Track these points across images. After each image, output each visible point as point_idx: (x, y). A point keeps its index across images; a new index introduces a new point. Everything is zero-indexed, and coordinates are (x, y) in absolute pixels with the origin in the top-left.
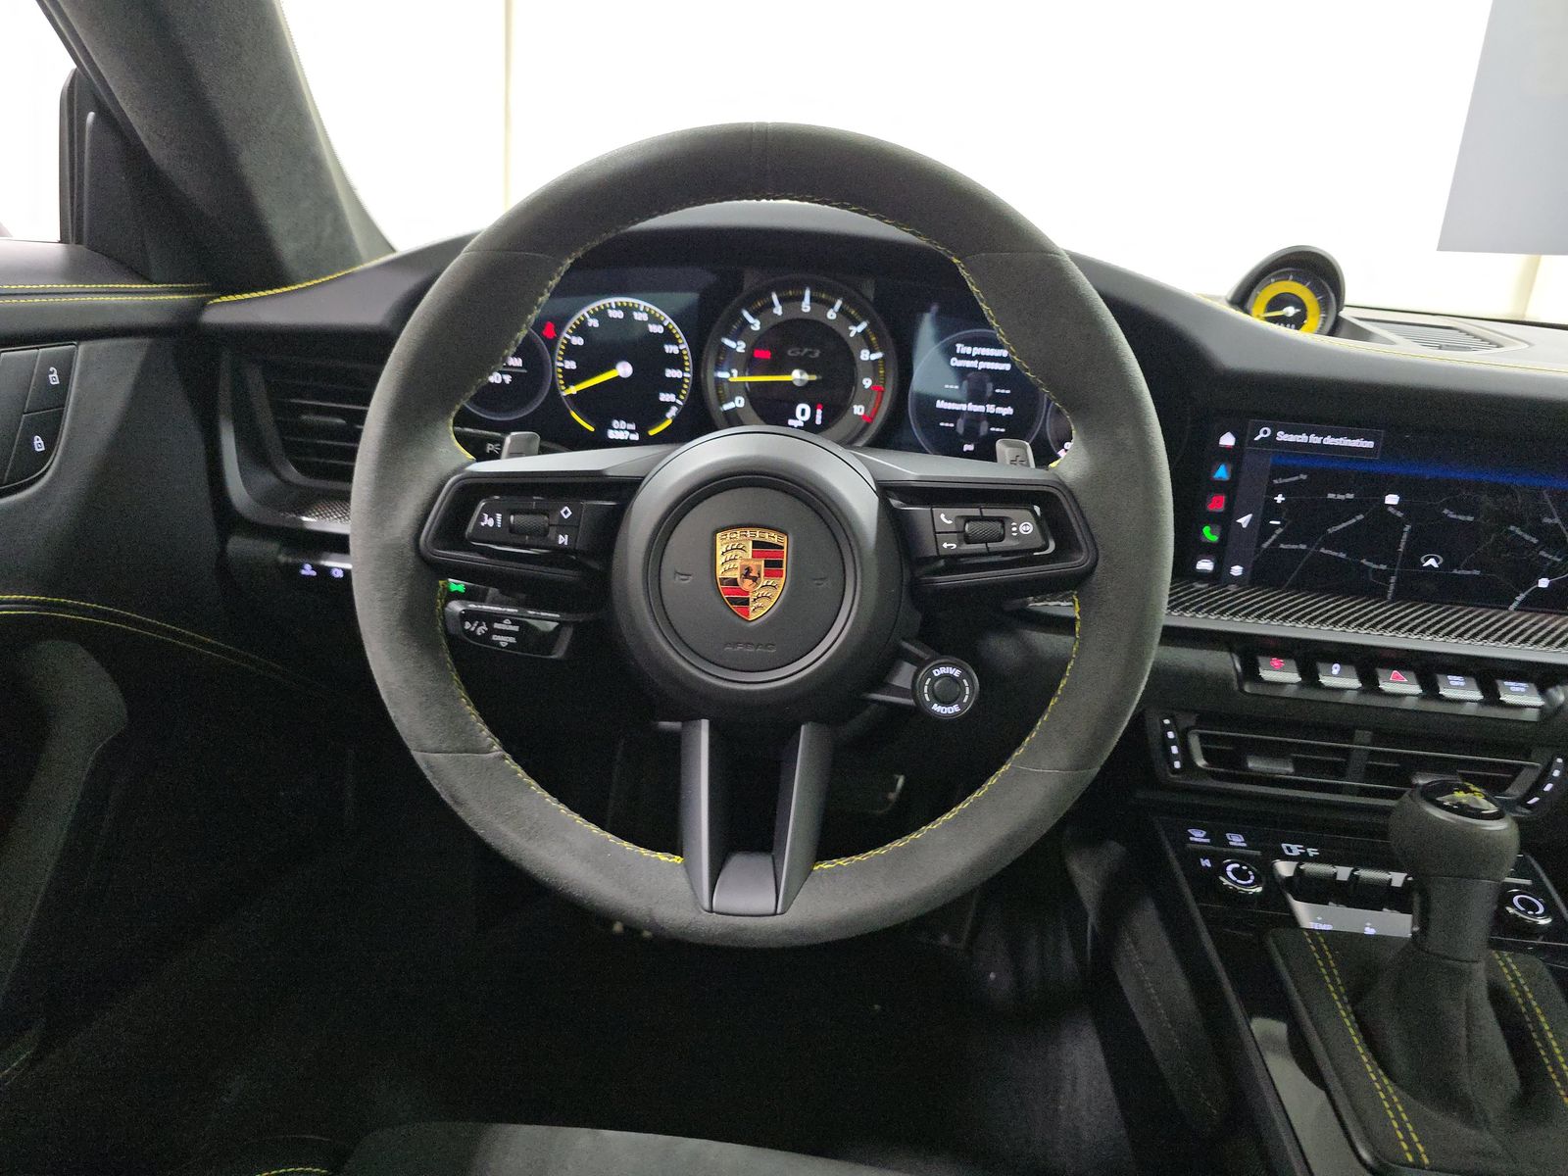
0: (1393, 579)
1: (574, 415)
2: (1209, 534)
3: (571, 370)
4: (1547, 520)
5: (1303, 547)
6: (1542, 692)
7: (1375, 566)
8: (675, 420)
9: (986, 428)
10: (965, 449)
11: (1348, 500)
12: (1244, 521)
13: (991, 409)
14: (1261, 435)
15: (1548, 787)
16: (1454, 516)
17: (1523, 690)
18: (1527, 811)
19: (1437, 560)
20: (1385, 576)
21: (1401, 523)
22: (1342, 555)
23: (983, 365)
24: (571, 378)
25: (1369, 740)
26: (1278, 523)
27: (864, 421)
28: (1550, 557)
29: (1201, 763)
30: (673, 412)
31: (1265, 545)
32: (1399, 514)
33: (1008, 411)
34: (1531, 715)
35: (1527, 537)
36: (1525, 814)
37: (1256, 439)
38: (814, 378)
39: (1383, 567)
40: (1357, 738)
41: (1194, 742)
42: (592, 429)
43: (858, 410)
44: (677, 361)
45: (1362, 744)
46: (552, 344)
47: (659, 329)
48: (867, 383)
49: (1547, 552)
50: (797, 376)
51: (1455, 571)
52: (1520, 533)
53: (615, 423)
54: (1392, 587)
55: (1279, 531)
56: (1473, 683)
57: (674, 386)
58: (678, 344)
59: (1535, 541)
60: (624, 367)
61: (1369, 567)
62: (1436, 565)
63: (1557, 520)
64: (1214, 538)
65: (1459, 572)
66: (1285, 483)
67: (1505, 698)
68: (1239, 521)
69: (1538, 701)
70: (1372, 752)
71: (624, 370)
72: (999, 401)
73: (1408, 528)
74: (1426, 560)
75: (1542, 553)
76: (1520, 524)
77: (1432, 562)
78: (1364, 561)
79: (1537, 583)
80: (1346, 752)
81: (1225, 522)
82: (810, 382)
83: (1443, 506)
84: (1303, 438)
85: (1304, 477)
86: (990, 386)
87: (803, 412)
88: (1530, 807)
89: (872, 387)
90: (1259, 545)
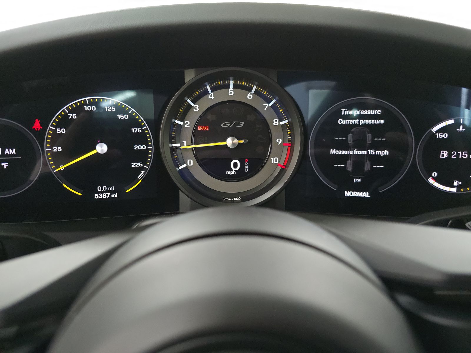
1: (64, 185)
3: (58, 152)
8: (144, 179)
9: (369, 166)
10: (355, 181)
13: (371, 152)
23: (362, 122)
24: (58, 158)
27: (279, 168)
30: (142, 174)
33: (385, 153)
38: (242, 141)
42: (80, 194)
43: (274, 160)
44: (142, 139)
46: (40, 135)
47: (126, 117)
48: (279, 141)
50: (230, 142)
53: (99, 188)
57: (142, 156)
58: (141, 127)
60: (101, 147)
71: (102, 148)
72: (377, 146)
82: (239, 144)
86: (369, 137)
87: (235, 165)
89: (283, 144)
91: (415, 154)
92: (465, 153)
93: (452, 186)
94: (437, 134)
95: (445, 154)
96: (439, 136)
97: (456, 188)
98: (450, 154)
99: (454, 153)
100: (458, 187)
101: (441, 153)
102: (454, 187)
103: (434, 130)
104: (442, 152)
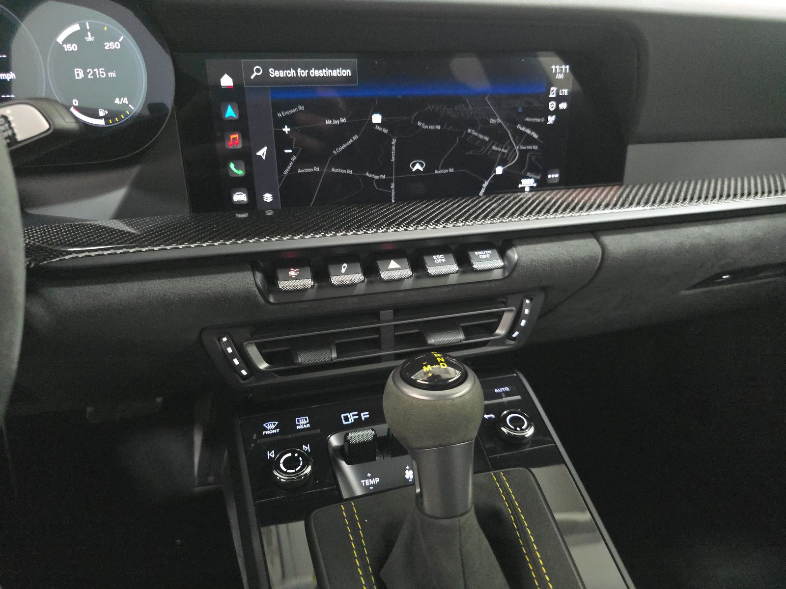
0: (393, 186)
2: (236, 170)
4: (492, 121)
5: (317, 169)
6: (503, 255)
7: (377, 177)
11: (341, 124)
12: (262, 152)
14: (255, 74)
15: (523, 323)
16: (426, 127)
17: (488, 256)
18: (513, 342)
19: (422, 165)
20: (386, 184)
21: (387, 138)
22: (350, 172)
25: (391, 316)
26: (290, 151)
28: (500, 150)
29: (263, 366)
31: (286, 172)
32: (385, 131)
33: (10, 76)
34: (498, 274)
35: (481, 136)
36: (512, 345)
37: (252, 77)
39: (383, 177)
40: (382, 318)
41: (253, 351)
45: (387, 320)
49: (497, 146)
51: (436, 172)
52: (476, 134)
54: (393, 192)
55: (294, 158)
56: (451, 258)
59: (487, 139)
61: (372, 179)
62: (421, 169)
63: (499, 120)
64: (240, 173)
65: (439, 172)
66: (287, 116)
67: (477, 266)
68: (258, 154)
69: (500, 263)
70: (396, 326)
73: (394, 142)
74: (414, 165)
75: (494, 148)
76: (474, 127)
77: (418, 167)
78: (367, 174)
79: (495, 172)
80: (377, 330)
81: (246, 156)
83: (417, 119)
84: (291, 73)
85: (301, 108)
88: (514, 339)
90: (281, 172)
91: (45, 67)
92: (102, 71)
93: (97, 117)
94: (64, 46)
95: (79, 74)
96: (68, 47)
97: (103, 119)
98: (86, 74)
99: (90, 71)
100: (106, 118)
101: (76, 73)
102: (101, 118)
103: (60, 39)
104: (77, 71)
